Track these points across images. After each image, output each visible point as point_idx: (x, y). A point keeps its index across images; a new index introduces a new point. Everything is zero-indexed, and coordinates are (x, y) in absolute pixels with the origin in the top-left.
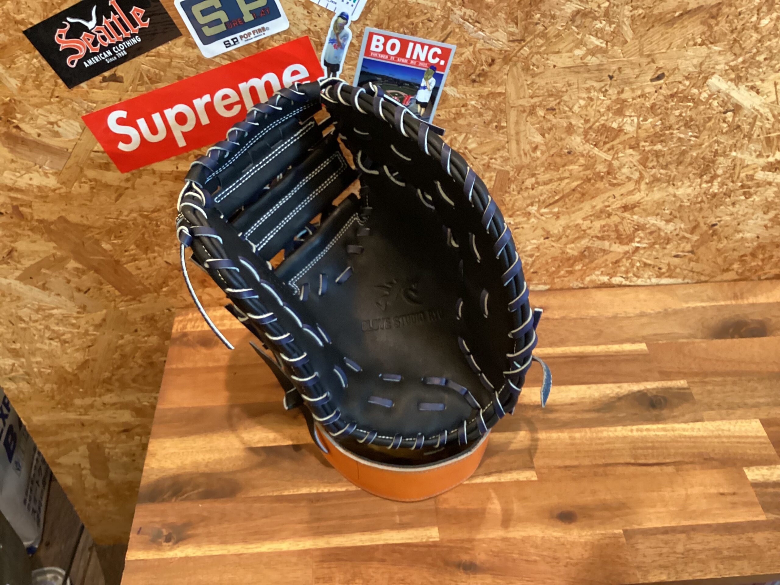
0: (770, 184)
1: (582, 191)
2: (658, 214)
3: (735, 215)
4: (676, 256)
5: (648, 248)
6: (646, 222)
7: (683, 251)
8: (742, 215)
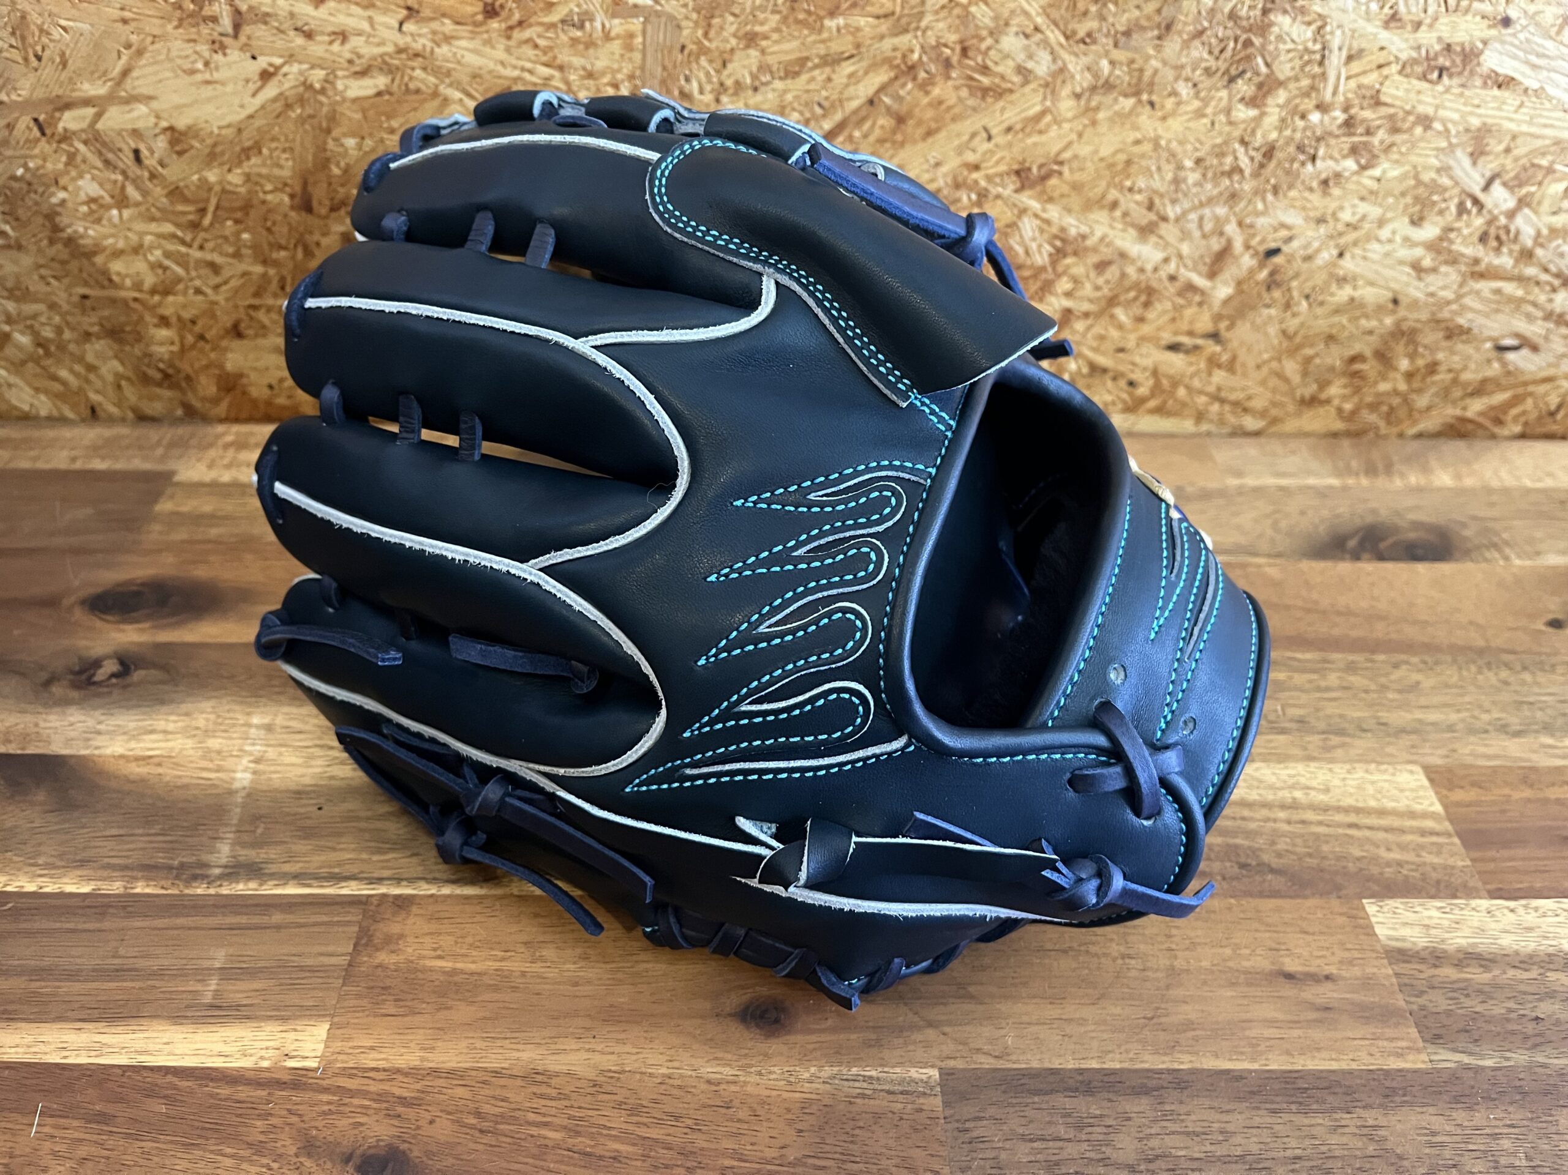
0: (1426, 121)
1: (895, 106)
2: (1114, 205)
3: (1331, 223)
4: (1174, 347)
5: (1098, 315)
6: (1084, 229)
7: (1191, 333)
8: (1348, 225)
